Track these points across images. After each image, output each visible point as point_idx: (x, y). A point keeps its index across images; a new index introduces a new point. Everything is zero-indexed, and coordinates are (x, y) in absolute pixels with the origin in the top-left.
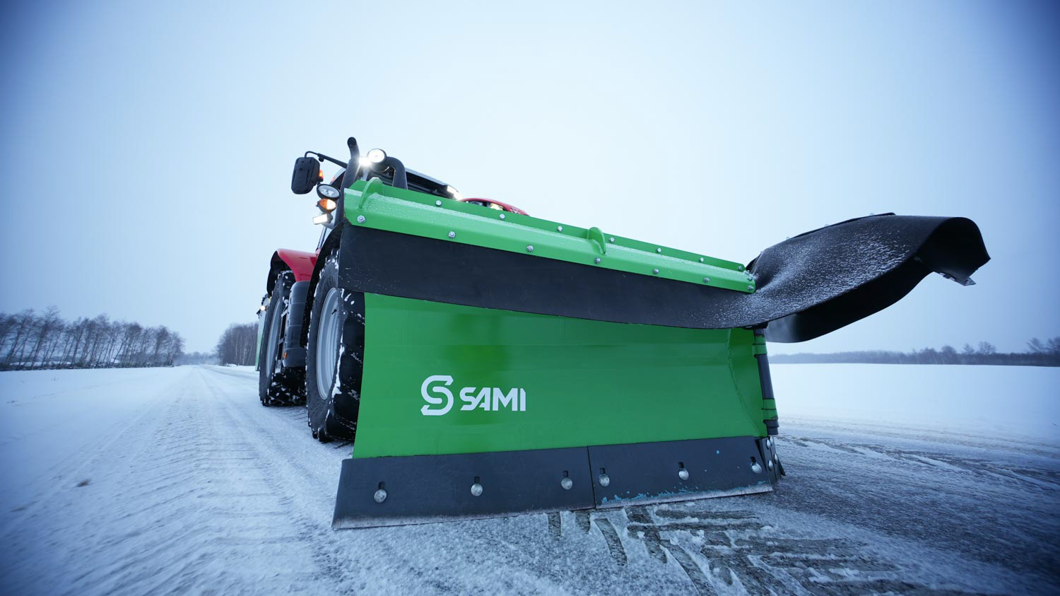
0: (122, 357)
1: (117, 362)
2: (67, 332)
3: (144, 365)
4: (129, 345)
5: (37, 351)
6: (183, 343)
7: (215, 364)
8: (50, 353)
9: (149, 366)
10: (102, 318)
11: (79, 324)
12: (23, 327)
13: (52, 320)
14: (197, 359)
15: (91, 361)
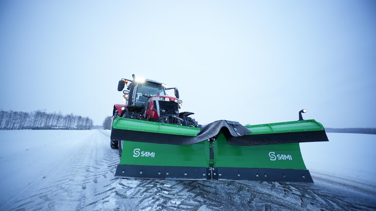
0: (77, 126)
1: (76, 128)
2: (64, 118)
3: (83, 129)
4: (79, 123)
5: (57, 124)
6: (93, 122)
7: (103, 129)
8: (60, 125)
9: (84, 129)
10: (72, 114)
11: (66, 116)
12: (54, 117)
13: (60, 115)
14: (97, 127)
15: (69, 127)
